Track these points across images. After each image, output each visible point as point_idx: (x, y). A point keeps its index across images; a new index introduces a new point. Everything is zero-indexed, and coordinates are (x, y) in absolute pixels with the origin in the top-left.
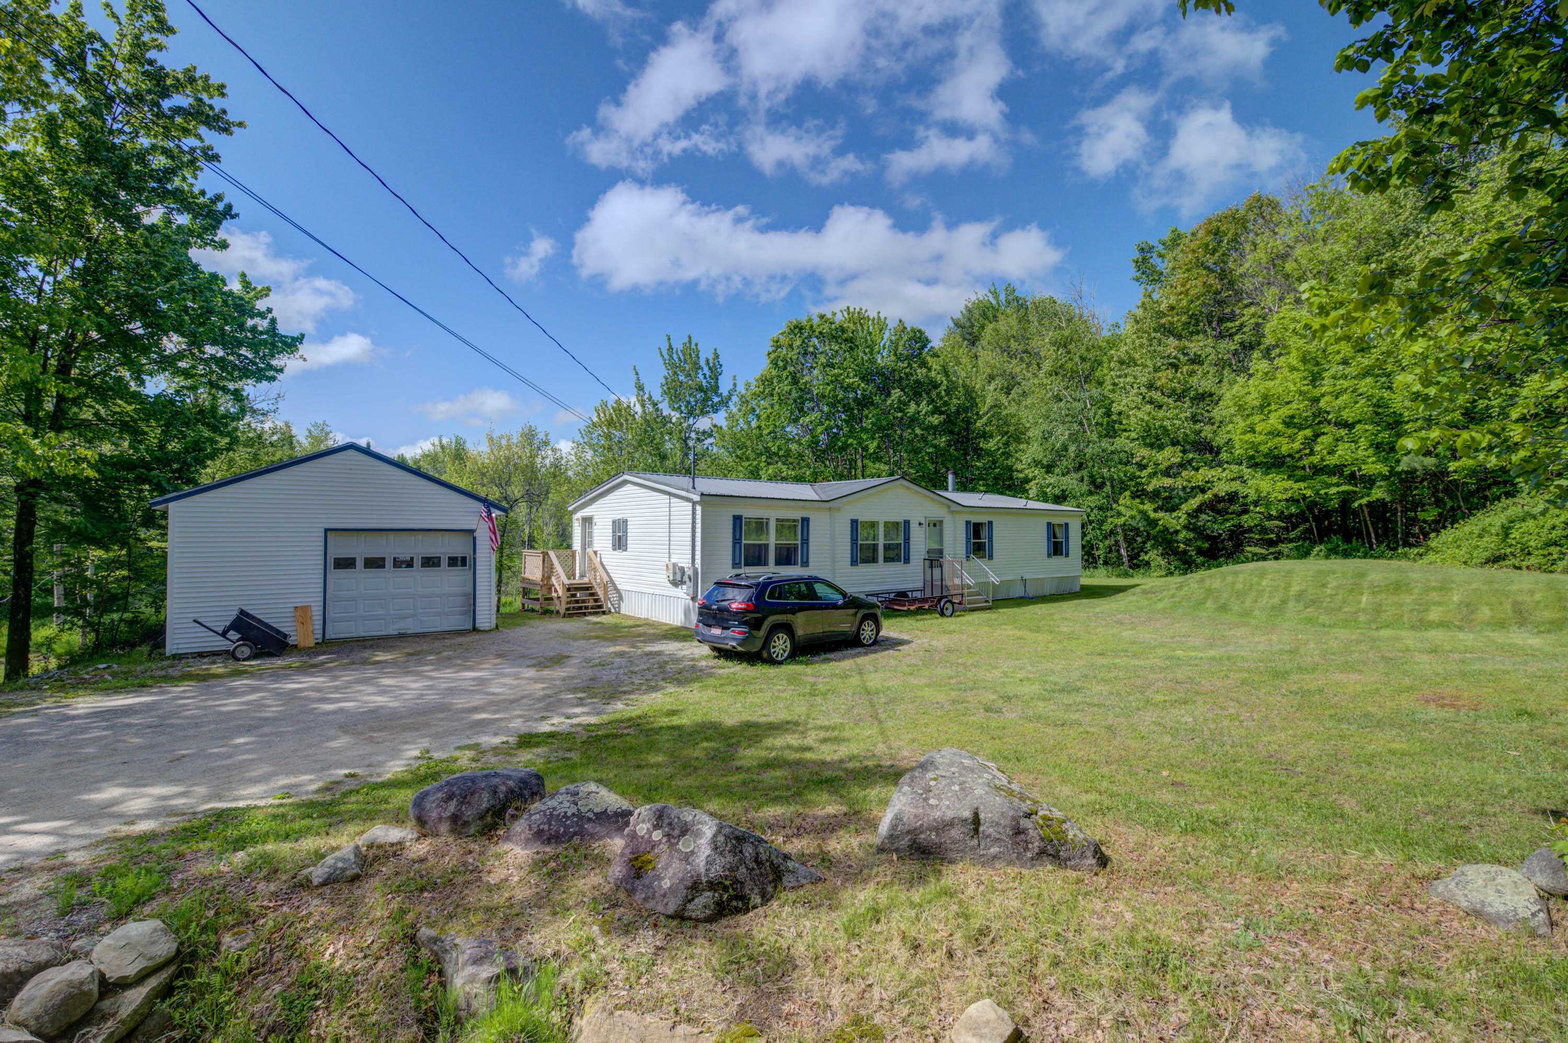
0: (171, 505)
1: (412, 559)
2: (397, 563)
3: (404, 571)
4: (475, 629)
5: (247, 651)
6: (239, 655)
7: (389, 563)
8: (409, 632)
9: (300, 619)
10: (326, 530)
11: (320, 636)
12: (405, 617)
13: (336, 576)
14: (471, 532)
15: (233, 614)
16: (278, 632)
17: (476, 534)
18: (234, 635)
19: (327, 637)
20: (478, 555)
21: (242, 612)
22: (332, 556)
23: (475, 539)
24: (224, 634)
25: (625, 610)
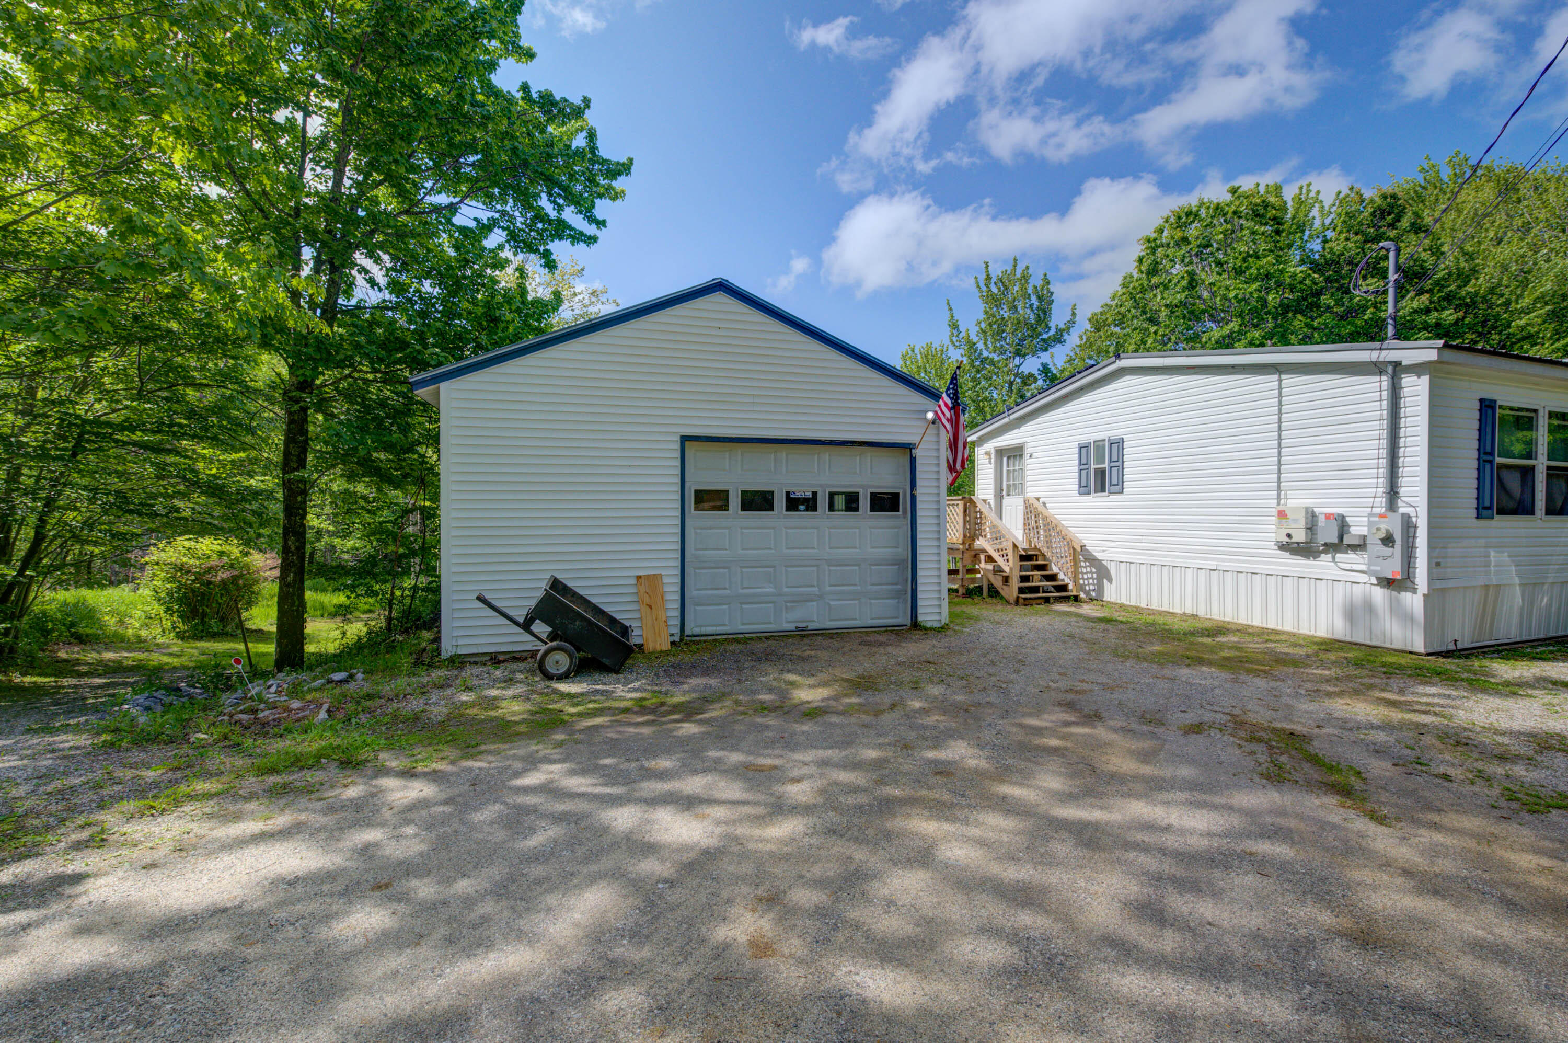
0: (444, 386)
1: (815, 494)
2: (793, 504)
3: (802, 517)
4: (915, 625)
5: (560, 661)
6: (551, 669)
7: (780, 502)
8: (812, 626)
9: (647, 600)
10: (685, 439)
11: (676, 630)
12: (806, 599)
13: (699, 519)
14: (909, 448)
15: (538, 590)
16: (613, 621)
17: (918, 453)
18: (541, 628)
19: (688, 631)
20: (919, 491)
21: (556, 585)
22: (692, 487)
23: (913, 461)
24: (526, 625)
25: (1111, 593)
